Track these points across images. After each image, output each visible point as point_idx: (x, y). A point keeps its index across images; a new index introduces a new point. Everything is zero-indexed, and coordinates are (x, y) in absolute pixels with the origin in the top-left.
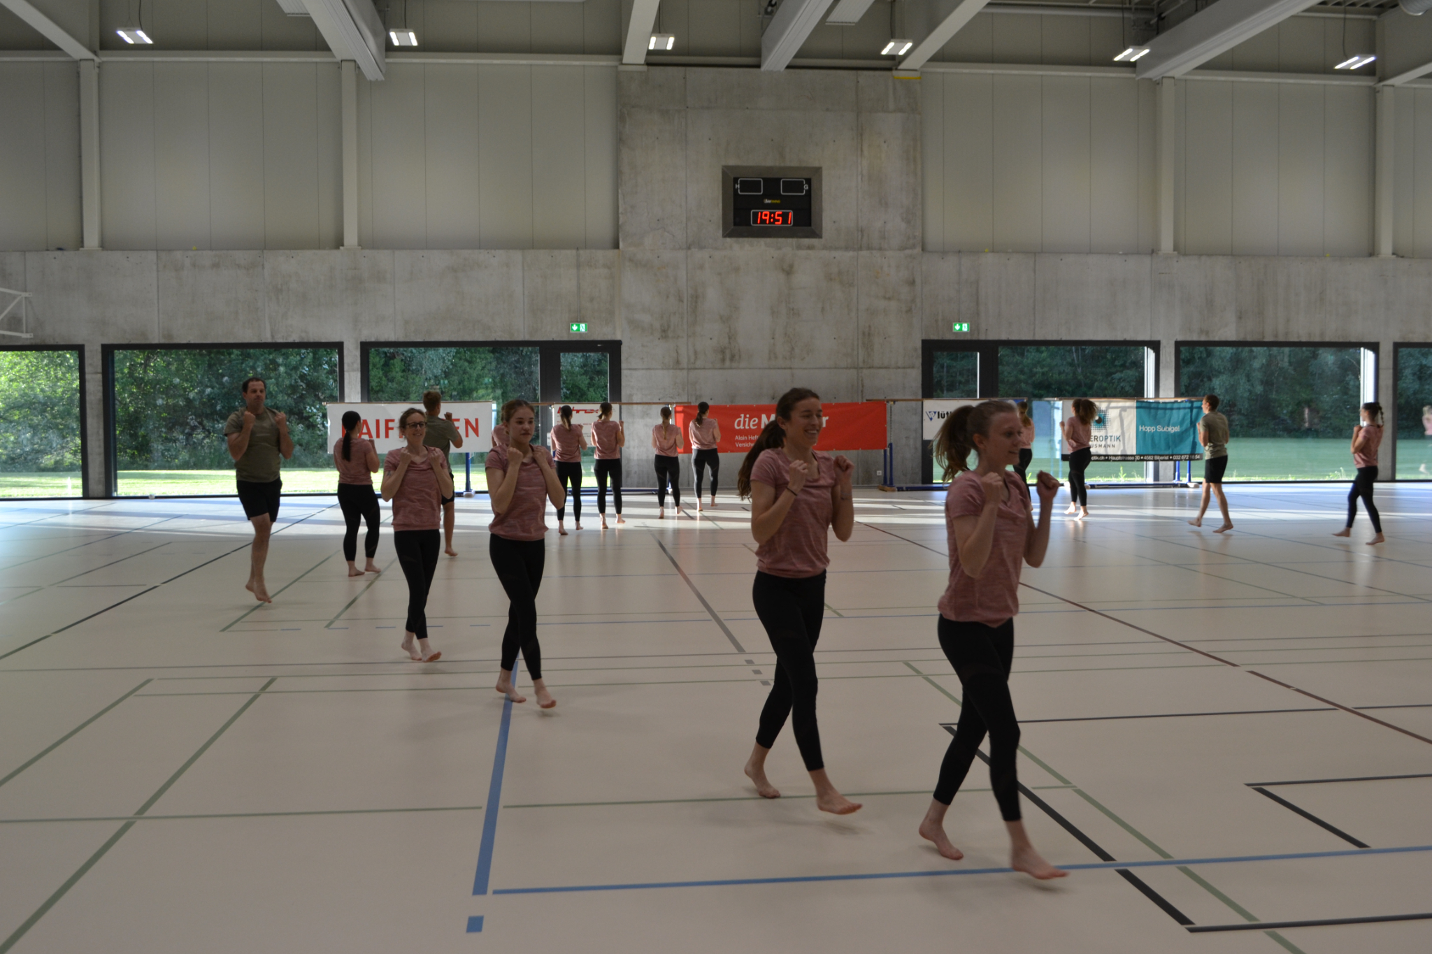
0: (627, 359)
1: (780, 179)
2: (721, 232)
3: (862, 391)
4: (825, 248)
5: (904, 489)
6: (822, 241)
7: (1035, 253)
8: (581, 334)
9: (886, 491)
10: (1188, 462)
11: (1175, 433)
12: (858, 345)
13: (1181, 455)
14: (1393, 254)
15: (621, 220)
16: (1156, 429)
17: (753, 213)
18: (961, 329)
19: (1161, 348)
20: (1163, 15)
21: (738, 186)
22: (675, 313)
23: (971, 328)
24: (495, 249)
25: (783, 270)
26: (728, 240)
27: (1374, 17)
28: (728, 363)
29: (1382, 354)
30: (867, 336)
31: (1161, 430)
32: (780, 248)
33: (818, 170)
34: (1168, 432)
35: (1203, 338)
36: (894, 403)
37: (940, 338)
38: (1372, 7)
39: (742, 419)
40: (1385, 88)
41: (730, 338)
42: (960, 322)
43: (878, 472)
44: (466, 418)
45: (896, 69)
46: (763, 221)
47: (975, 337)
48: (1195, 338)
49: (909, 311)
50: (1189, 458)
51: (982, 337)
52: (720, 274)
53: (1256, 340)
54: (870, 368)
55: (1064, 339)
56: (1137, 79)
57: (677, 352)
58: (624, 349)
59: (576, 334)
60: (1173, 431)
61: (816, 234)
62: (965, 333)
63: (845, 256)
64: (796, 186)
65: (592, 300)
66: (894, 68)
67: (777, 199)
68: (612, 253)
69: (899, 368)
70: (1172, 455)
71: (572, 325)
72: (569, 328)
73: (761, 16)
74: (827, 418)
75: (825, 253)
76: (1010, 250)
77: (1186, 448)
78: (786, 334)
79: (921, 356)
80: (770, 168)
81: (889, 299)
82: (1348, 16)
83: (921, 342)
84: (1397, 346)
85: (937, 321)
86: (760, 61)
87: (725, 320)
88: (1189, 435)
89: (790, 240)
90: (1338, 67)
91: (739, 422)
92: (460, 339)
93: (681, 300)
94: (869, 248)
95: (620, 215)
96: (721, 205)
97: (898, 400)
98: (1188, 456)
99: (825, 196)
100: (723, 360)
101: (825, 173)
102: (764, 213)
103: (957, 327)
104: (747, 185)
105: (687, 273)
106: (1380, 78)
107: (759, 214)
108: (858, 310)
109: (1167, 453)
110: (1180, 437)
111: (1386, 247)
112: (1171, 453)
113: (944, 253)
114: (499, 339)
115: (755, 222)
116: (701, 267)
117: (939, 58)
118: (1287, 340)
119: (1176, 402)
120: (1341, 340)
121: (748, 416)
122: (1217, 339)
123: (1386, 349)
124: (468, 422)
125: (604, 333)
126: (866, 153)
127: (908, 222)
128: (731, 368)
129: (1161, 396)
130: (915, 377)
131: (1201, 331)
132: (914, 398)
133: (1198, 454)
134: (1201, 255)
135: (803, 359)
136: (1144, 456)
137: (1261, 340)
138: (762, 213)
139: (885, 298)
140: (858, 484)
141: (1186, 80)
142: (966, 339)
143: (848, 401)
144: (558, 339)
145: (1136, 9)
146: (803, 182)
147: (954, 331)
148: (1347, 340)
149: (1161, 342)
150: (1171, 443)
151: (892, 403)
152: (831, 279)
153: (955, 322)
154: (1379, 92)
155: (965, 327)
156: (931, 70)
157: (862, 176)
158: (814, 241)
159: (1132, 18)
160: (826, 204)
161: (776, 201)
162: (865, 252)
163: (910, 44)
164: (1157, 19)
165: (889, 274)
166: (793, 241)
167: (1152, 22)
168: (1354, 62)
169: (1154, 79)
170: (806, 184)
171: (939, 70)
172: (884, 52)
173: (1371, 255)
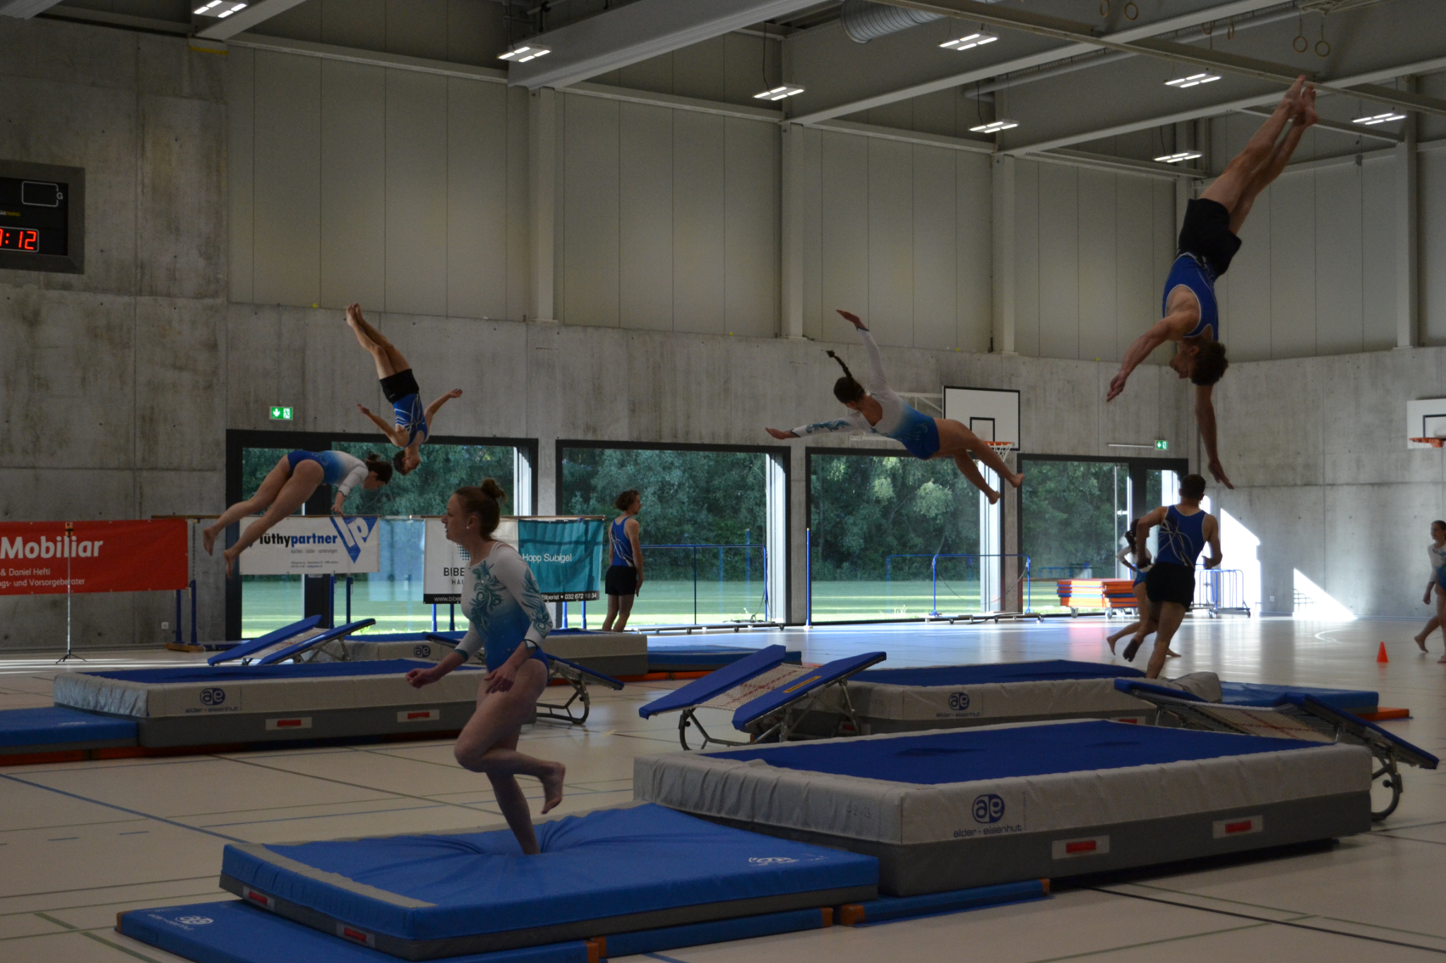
1: (20, 181)
3: (140, 504)
4: (87, 288)
5: (214, 647)
6: (84, 277)
7: (380, 313)
9: (188, 651)
10: (582, 602)
11: (566, 563)
12: (135, 434)
13: (574, 593)
14: (804, 336)
16: (543, 558)
18: (281, 416)
19: (539, 450)
20: (548, 6)
23: (294, 414)
25: (24, 318)
27: (779, 37)
29: (793, 463)
31: (550, 559)
32: (19, 286)
34: (559, 562)
35: (590, 437)
36: (199, 522)
37: (252, 428)
38: (778, 24)
40: (794, 127)
42: (280, 405)
43: (163, 624)
45: (193, 37)
47: (300, 428)
48: (579, 436)
49: (209, 387)
50: (584, 596)
51: (310, 428)
53: (653, 441)
54: (153, 469)
56: (510, 85)
60: (563, 562)
61: (75, 267)
62: (287, 422)
63: (116, 303)
66: (191, 35)
67: (16, 211)
69: (194, 470)
70: (564, 594)
74: (101, 543)
75: (88, 296)
77: (581, 585)
78: (27, 415)
79: (225, 453)
80: (6, 164)
81: (181, 369)
82: (769, 35)
83: (225, 431)
84: (810, 453)
85: (247, 403)
88: (584, 567)
89: (34, 274)
90: (758, 96)
94: (153, 293)
97: (203, 517)
98: (582, 594)
99: (88, 212)
101: (88, 177)
103: (276, 413)
106: (787, 114)
108: (135, 382)
109: (557, 590)
110: (571, 571)
111: (795, 326)
112: (562, 591)
113: (257, 307)
117: (255, 30)
118: (688, 442)
119: (558, 522)
120: (748, 444)
122: (606, 438)
123: (798, 455)
126: (149, 153)
127: (208, 258)
129: (539, 515)
130: (217, 480)
131: (588, 428)
132: (215, 514)
133: (595, 592)
134: (586, 327)
135: (53, 454)
137: (659, 441)
139: (174, 367)
140: (134, 642)
141: (564, 93)
142: (288, 430)
143: (120, 518)
146: (55, 187)
147: (271, 418)
148: (756, 444)
149: (539, 441)
150: (561, 578)
151: (196, 521)
152: (96, 336)
153: (272, 405)
154: (785, 131)
155: (287, 414)
156: (241, 43)
157: (144, 185)
158: (72, 278)
159: (504, 4)
160: (90, 225)
161: (13, 214)
162: (147, 297)
163: (242, 6)
164: (539, 8)
165: (180, 333)
166: (41, 275)
167: (530, 13)
168: (779, 93)
169: (530, 89)
170: (59, 191)
171: (251, 45)
172: (199, 11)
173: (777, 336)
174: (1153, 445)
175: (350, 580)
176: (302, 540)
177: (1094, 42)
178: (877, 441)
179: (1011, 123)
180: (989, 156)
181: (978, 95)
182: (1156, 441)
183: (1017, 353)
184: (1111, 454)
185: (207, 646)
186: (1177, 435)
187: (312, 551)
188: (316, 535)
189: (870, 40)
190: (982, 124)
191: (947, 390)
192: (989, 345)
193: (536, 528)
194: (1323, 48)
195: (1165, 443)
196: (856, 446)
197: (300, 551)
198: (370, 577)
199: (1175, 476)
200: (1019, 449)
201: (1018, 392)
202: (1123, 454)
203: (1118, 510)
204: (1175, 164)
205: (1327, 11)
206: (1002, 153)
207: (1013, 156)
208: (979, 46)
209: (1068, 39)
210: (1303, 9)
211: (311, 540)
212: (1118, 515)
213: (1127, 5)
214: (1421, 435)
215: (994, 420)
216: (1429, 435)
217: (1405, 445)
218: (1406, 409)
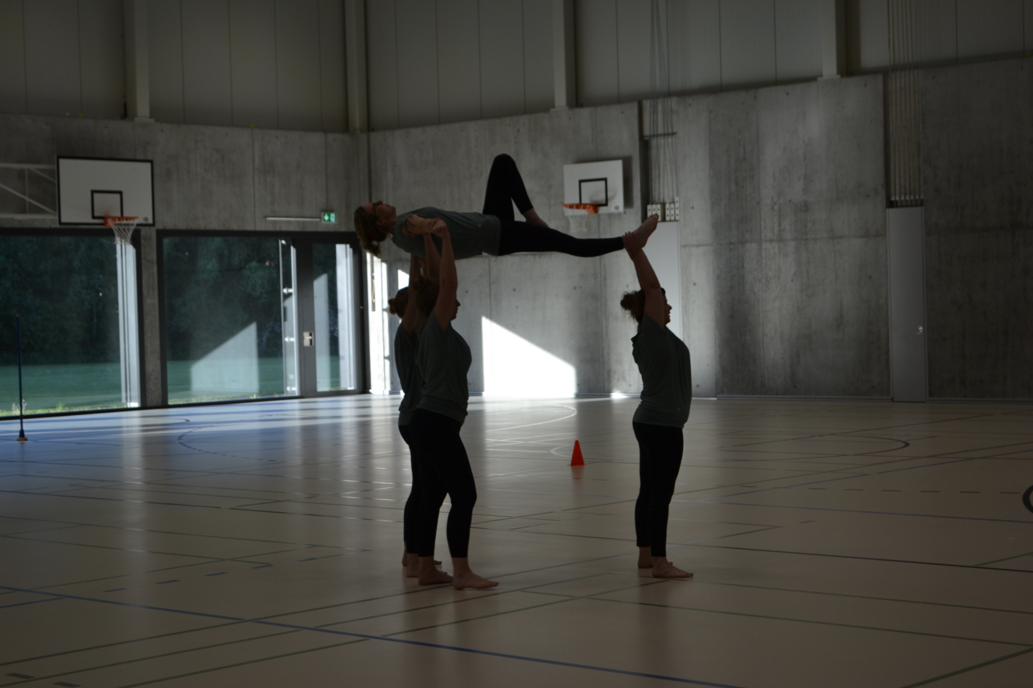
174: (320, 217)
182: (322, 214)
183: (152, 120)
184: (270, 228)
186: (347, 206)
191: (62, 161)
192: (123, 111)
195: (333, 216)
199: (350, 251)
200: (153, 225)
202: (284, 228)
203: (284, 287)
212: (284, 294)
214: (577, 201)
215: (120, 193)
216: (584, 201)
217: (563, 212)
218: (562, 174)
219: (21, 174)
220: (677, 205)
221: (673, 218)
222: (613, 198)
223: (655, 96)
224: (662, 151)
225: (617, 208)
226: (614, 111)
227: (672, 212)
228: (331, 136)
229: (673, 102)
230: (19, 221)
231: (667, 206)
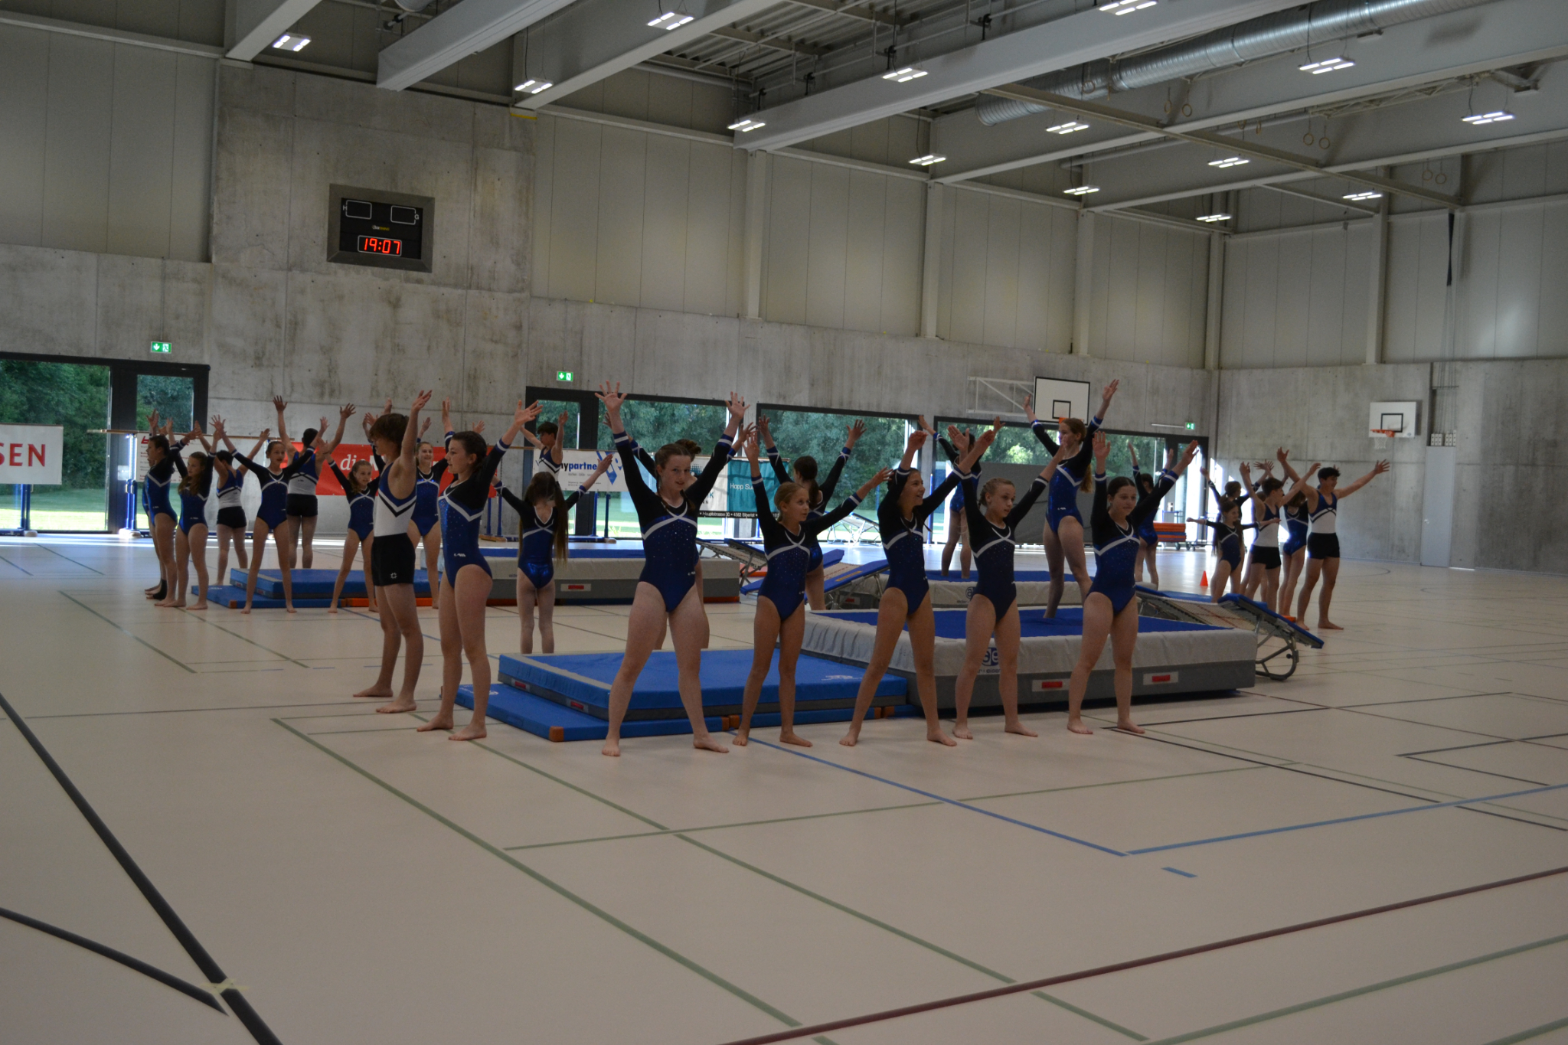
0: (215, 386)
1: (390, 205)
2: (325, 256)
4: (434, 283)
5: (513, 539)
6: (432, 275)
7: (637, 308)
8: (163, 355)
9: (495, 541)
12: (463, 386)
14: (937, 336)
15: (215, 230)
17: (361, 238)
18: (565, 378)
20: (765, 91)
21: (345, 208)
22: (271, 340)
23: (574, 377)
24: (64, 249)
25: (390, 302)
26: (333, 265)
27: (929, 120)
28: (326, 398)
30: (472, 379)
32: (387, 279)
33: (430, 201)
35: (781, 402)
37: (544, 386)
38: (928, 110)
39: (349, 460)
40: (936, 185)
41: (330, 371)
42: (564, 371)
44: (31, 443)
45: (513, 106)
46: (370, 248)
47: (577, 388)
48: (774, 402)
49: (515, 356)
51: (585, 388)
52: (322, 301)
53: (825, 407)
54: (475, 412)
55: (659, 395)
56: (735, 148)
57: (272, 383)
58: (212, 375)
59: (156, 354)
61: (426, 268)
62: (568, 382)
63: (453, 294)
64: (404, 214)
65: (177, 317)
66: (511, 104)
67: (386, 227)
68: (203, 267)
71: (154, 344)
72: (149, 347)
73: (379, 29)
75: (433, 288)
76: (613, 303)
78: (389, 371)
80: (381, 193)
81: (496, 342)
82: (921, 118)
83: (525, 387)
84: (937, 419)
85: (541, 368)
86: (376, 78)
87: (326, 351)
89: (398, 271)
90: (912, 162)
91: (346, 463)
92: (16, 350)
93: (278, 326)
94: (479, 288)
95: (214, 226)
96: (326, 226)
99: (437, 229)
100: (322, 395)
101: (437, 204)
102: (371, 240)
103: (561, 376)
104: (357, 208)
105: (287, 297)
106: (933, 176)
107: (367, 240)
108: (464, 351)
111: (930, 329)
113: (551, 300)
114: (63, 353)
115: (362, 248)
116: (303, 292)
117: (556, 103)
118: (850, 409)
120: (893, 412)
121: (355, 456)
122: (792, 404)
124: (32, 449)
125: (190, 356)
126: (479, 188)
127: (518, 264)
128: (330, 404)
131: (780, 396)
134: (782, 323)
135: (406, 399)
136: (733, 513)
137: (830, 407)
138: (369, 239)
139: (492, 340)
141: (773, 155)
142: (569, 388)
144: (136, 359)
145: (737, 81)
146: (414, 211)
147: (558, 379)
148: (898, 412)
152: (439, 317)
153: (558, 370)
154: (930, 187)
155: (569, 377)
156: (546, 112)
157: (475, 212)
158: (423, 275)
159: (733, 89)
160: (438, 238)
161: (384, 229)
162: (475, 291)
163: (549, 85)
164: (758, 93)
165: (496, 317)
166: (401, 273)
167: (751, 96)
168: (927, 160)
169: (749, 151)
170: (417, 213)
171: (553, 113)
172: (519, 88)
173: (917, 335)
174: (1184, 425)
175: (608, 497)
176: (576, 466)
177: (1158, 131)
178: (986, 415)
179: (1094, 188)
180: (1076, 211)
181: (1071, 167)
182: (1186, 423)
183: (1089, 355)
184: (1153, 431)
185: (508, 538)
186: (1202, 420)
187: (583, 475)
188: (587, 464)
189: (995, 124)
190: (1072, 188)
191: (1038, 380)
192: (1069, 349)
193: (740, 466)
194: (1325, 143)
195: (1192, 425)
196: (970, 418)
197: (575, 475)
198: (622, 495)
201: (1089, 383)
202: (1162, 431)
203: (1157, 471)
204: (1211, 223)
205: (1329, 116)
206: (1086, 210)
207: (1093, 212)
208: (1075, 132)
209: (1140, 129)
210: (1312, 113)
211: (583, 467)
213: (1185, 105)
214: (1379, 428)
215: (1070, 402)
216: (1385, 428)
217: (1367, 434)
218: (1369, 408)
219: (1011, 388)
220: (1455, 435)
221: (1451, 444)
222: (1406, 427)
223: (1443, 360)
224: (1444, 401)
225: (1410, 434)
226: (1412, 368)
227: (1451, 440)
228: (1195, 371)
229: (1458, 365)
230: (1008, 417)
231: (1447, 436)
